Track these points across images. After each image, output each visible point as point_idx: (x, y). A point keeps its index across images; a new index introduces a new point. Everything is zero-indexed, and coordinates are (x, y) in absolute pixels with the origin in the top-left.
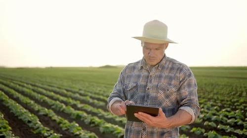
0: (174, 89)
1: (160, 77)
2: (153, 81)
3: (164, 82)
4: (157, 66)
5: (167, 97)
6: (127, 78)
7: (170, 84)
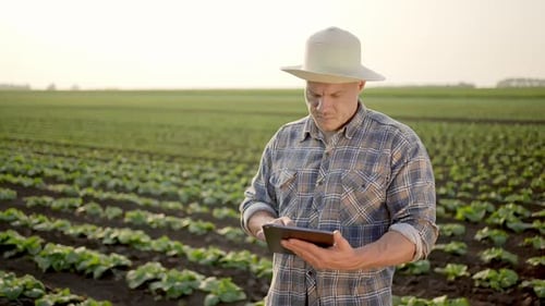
0: (377, 185)
1: (348, 156)
2: (331, 166)
3: (355, 169)
4: (342, 131)
5: (362, 201)
6: (277, 159)
7: (369, 174)
